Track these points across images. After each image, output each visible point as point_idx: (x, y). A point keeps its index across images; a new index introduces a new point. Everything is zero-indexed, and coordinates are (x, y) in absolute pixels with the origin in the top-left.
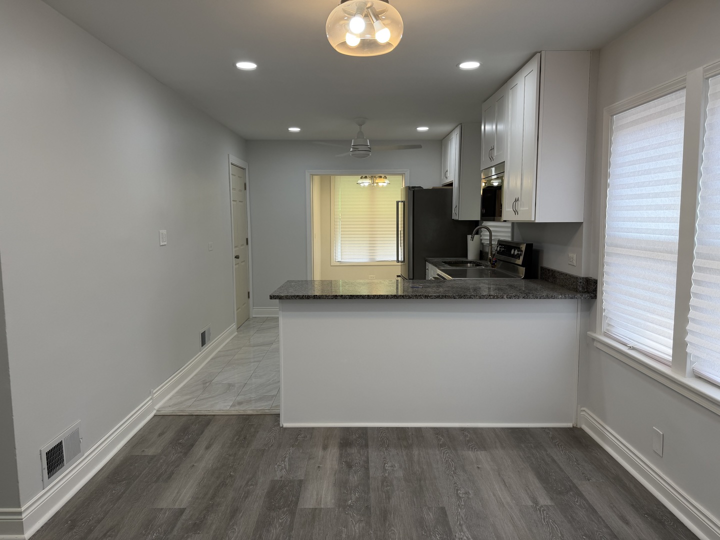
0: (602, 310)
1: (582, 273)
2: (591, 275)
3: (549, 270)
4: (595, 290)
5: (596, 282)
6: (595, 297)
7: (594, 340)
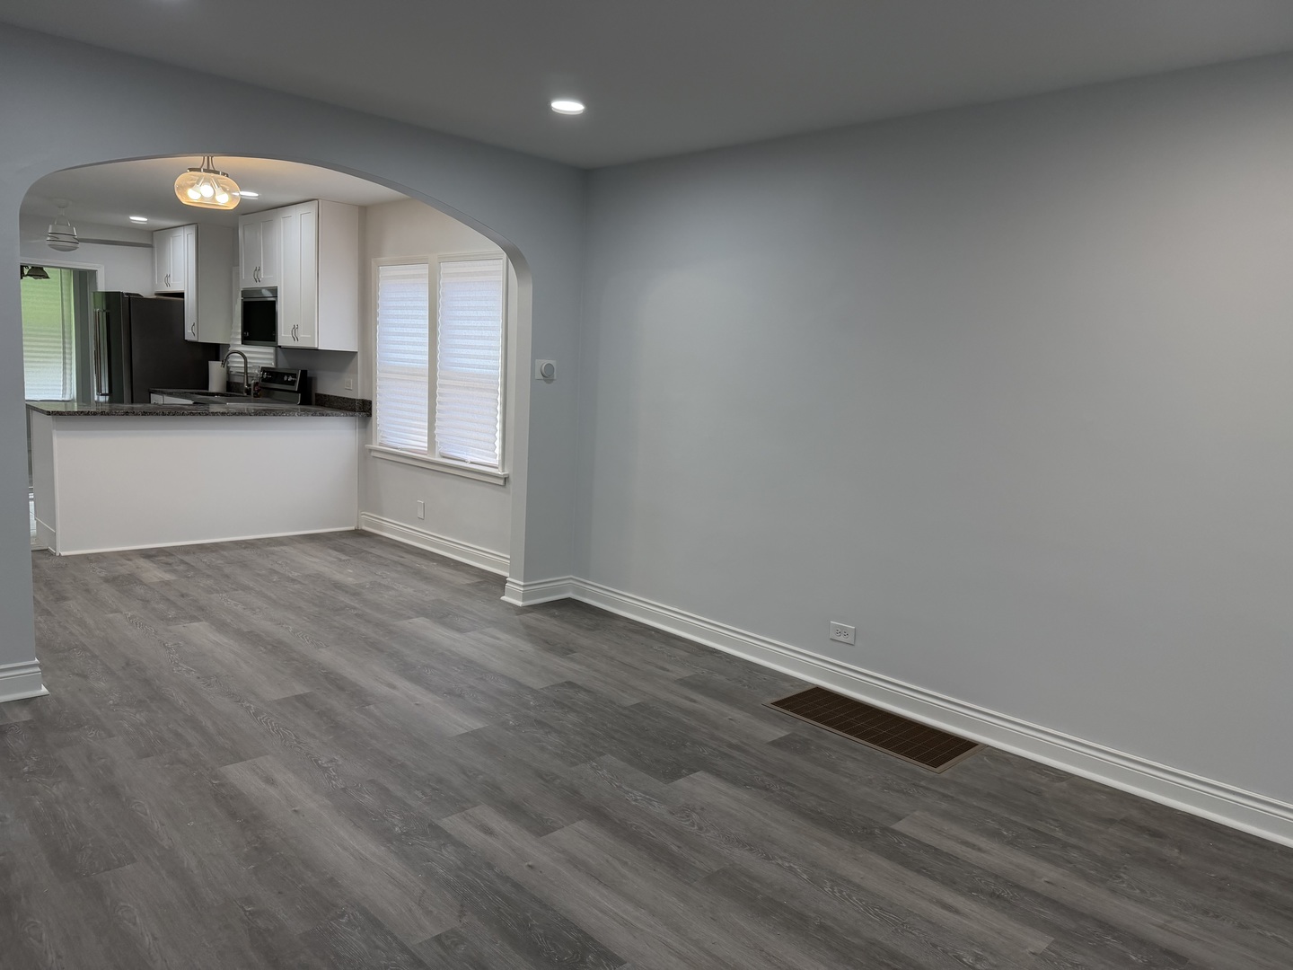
0: (377, 425)
1: (359, 396)
2: (366, 398)
3: (325, 395)
4: (370, 409)
5: (370, 402)
6: (370, 415)
7: (371, 450)
